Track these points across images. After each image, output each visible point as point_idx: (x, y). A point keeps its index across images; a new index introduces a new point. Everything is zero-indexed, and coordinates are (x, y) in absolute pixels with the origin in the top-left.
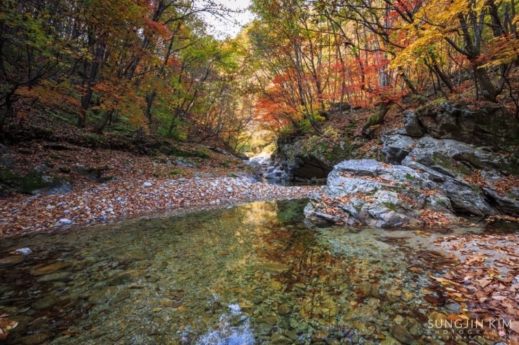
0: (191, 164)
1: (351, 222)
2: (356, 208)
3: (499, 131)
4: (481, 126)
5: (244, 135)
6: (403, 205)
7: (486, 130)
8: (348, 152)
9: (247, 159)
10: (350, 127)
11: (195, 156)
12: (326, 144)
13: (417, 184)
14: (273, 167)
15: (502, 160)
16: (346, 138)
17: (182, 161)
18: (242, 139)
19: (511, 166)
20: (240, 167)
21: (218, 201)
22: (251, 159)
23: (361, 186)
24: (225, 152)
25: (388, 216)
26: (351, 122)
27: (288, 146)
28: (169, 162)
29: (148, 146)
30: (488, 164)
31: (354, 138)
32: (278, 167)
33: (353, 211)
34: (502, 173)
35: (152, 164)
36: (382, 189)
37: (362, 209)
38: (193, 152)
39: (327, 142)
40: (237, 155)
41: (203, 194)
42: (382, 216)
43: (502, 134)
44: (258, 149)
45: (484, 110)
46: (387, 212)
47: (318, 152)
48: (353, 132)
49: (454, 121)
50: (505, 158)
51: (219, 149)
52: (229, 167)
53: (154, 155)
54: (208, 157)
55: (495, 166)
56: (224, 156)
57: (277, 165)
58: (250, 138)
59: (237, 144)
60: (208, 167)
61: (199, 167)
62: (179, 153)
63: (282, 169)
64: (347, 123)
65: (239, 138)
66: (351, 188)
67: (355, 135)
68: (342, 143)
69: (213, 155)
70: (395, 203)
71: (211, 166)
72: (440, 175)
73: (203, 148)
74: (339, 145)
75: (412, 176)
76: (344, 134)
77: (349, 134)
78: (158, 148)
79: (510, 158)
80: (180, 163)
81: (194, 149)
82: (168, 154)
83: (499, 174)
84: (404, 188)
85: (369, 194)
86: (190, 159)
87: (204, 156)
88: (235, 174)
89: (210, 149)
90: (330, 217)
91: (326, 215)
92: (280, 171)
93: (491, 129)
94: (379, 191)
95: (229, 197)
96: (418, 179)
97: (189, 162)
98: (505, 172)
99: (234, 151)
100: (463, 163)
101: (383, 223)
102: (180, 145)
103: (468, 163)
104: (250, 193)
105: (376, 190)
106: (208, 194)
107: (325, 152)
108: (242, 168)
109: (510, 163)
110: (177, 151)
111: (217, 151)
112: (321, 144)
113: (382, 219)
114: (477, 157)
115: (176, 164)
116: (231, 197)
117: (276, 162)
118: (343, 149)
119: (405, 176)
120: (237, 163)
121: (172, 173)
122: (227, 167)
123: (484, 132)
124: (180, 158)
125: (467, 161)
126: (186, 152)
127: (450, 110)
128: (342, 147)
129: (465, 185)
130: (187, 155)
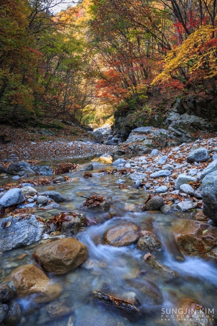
0: (52, 133)
1: (131, 152)
2: (134, 147)
3: (212, 111)
4: (203, 109)
5: (88, 107)
6: (153, 145)
7: (205, 110)
8: (160, 122)
9: (91, 130)
10: (163, 104)
11: (53, 127)
12: (145, 117)
13: (164, 137)
14: (112, 136)
15: (210, 125)
16: (159, 112)
17: (45, 131)
18: (86, 111)
19: (214, 128)
20: (85, 135)
21: (74, 151)
22: (95, 130)
23: (139, 138)
24: (73, 125)
25: (145, 149)
26: (164, 100)
27: (121, 118)
28: (37, 132)
29: (20, 121)
30: (205, 127)
31: (165, 112)
32: (116, 136)
33: (132, 148)
34: (210, 132)
35: (27, 133)
36: (147, 139)
37: (136, 147)
38: (51, 124)
39: (145, 116)
40: (82, 127)
41: (65, 148)
42: (143, 149)
43: (213, 112)
44: (101, 120)
45: (204, 100)
46: (146, 147)
47: (139, 123)
48: (164, 108)
49: (193, 106)
50: (212, 124)
51: (68, 122)
52: (77, 135)
53: (25, 127)
54: (62, 128)
55: (207, 128)
56: (73, 128)
57: (115, 134)
58: (94, 110)
59: (82, 117)
60: (63, 135)
61: (57, 136)
62: (42, 126)
63: (118, 137)
64: (161, 101)
65: (84, 110)
66: (134, 139)
67: (166, 110)
68: (156, 117)
69: (65, 126)
70: (150, 144)
71: (65, 134)
72: (180, 133)
73: (58, 122)
74: (154, 118)
75: (163, 133)
76: (158, 109)
77: (162, 109)
78: (27, 122)
79: (214, 124)
80: (44, 132)
81: (52, 122)
82: (35, 127)
83: (209, 132)
84: (157, 139)
85: (141, 141)
86: (50, 130)
87: (59, 128)
88: (82, 139)
89: (62, 122)
90: (123, 151)
91: (122, 151)
92: (117, 139)
93: (208, 110)
94: (145, 140)
95: (79, 150)
96: (165, 135)
97: (50, 132)
98: (211, 131)
99: (80, 123)
100: (194, 127)
101: (143, 152)
102: (41, 120)
103: (196, 127)
104: (91, 148)
105: (144, 139)
106: (68, 148)
107: (144, 123)
108: (86, 136)
109: (214, 127)
110: (40, 124)
111: (67, 124)
112: (141, 117)
113: (143, 150)
114: (201, 124)
115: (41, 133)
116: (80, 150)
117: (114, 132)
118: (157, 120)
119: (159, 134)
120: (83, 132)
121: (42, 139)
122: (76, 135)
123: (205, 111)
124: (44, 129)
125: (196, 126)
126: (46, 125)
127: (192, 100)
128: (156, 119)
129: (189, 137)
130: (48, 127)
